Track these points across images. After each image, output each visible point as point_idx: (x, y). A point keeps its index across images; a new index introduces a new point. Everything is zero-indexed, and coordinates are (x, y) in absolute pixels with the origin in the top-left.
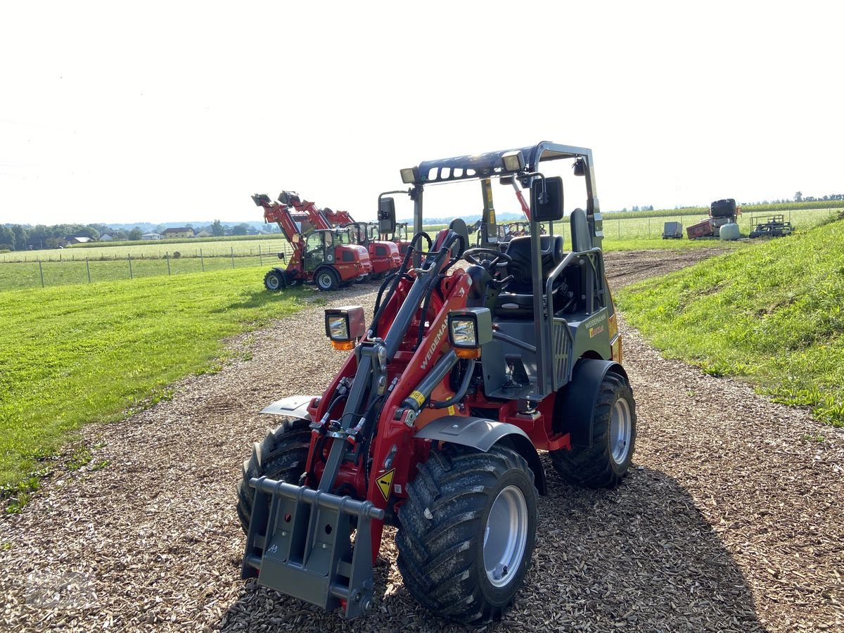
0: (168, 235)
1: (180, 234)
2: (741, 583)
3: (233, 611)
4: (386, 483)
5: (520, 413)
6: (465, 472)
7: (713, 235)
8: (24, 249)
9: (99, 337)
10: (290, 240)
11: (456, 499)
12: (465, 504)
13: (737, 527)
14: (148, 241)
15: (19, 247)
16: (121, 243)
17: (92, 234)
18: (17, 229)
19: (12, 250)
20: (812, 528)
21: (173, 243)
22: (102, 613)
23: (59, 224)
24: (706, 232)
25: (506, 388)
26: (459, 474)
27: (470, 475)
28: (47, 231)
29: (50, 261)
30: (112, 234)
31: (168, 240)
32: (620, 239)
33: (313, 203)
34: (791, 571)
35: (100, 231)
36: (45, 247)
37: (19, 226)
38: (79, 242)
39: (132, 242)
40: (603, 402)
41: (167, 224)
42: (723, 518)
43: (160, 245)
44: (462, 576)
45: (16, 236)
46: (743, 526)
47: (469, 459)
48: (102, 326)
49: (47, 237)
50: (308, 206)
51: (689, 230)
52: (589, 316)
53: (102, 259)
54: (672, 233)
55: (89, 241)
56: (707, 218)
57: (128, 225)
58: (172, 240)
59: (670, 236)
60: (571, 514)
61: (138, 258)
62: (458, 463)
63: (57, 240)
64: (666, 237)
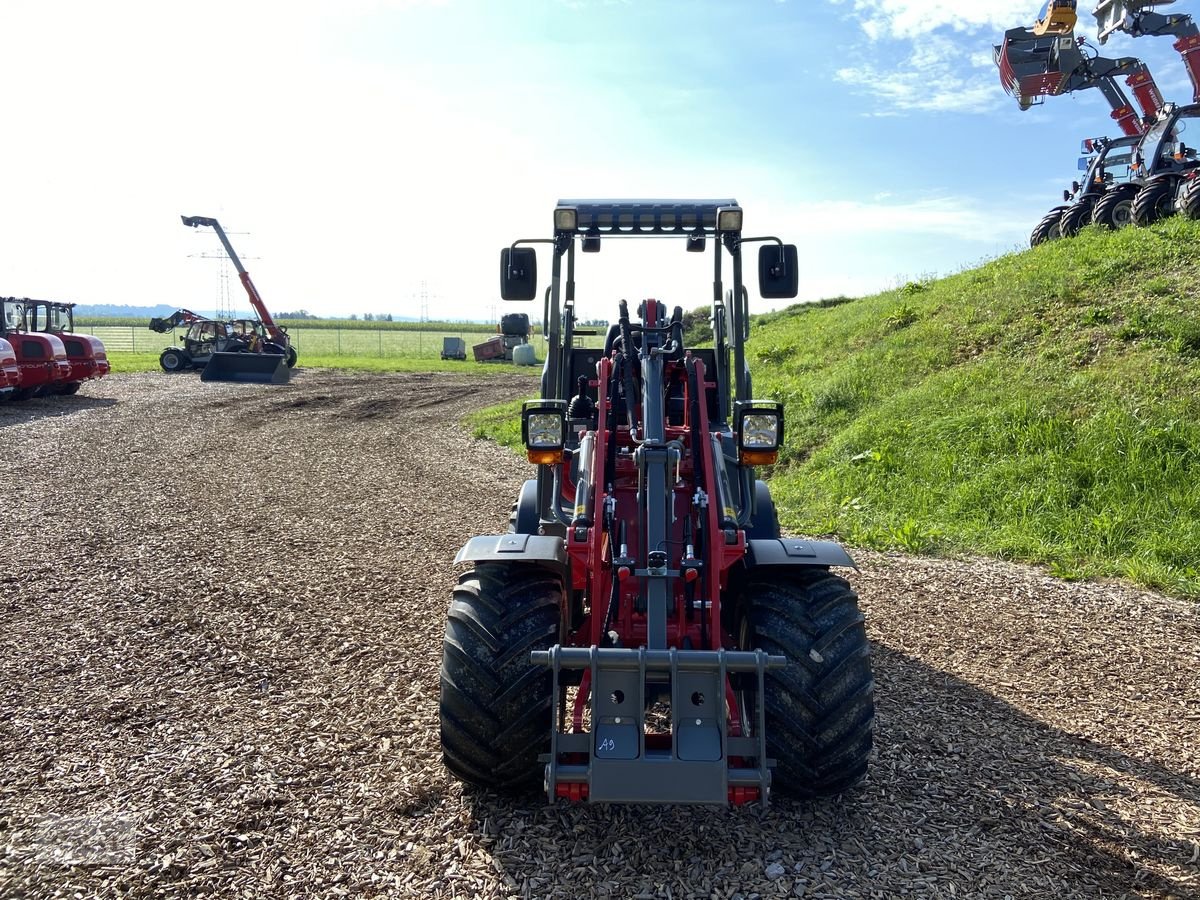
7: (504, 358)
24: (496, 354)
32: (381, 355)
51: (476, 349)
54: (453, 351)
56: (495, 336)
59: (451, 356)
64: (445, 357)
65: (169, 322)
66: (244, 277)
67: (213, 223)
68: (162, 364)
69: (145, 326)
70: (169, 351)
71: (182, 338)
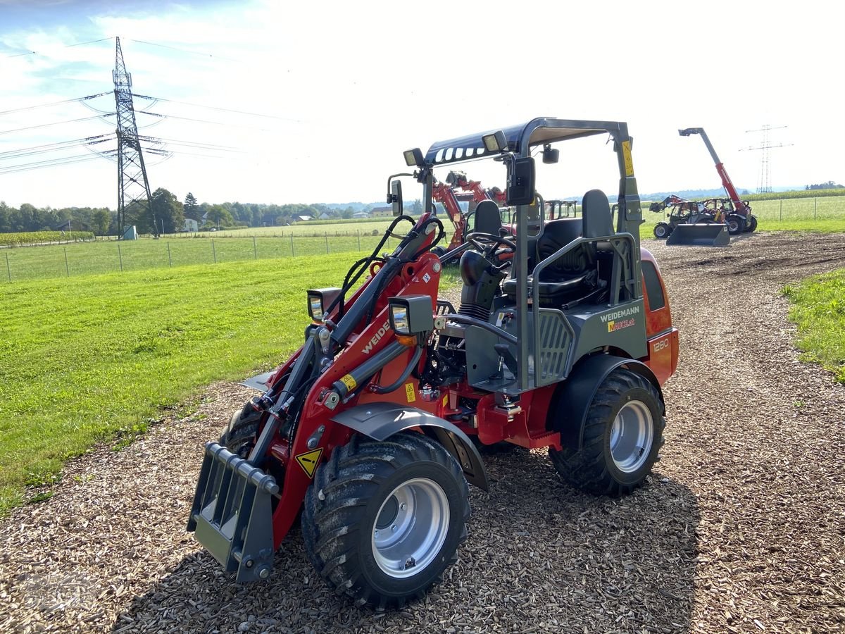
0: (375, 213)
1: (385, 213)
2: (683, 621)
3: (189, 559)
4: (310, 461)
5: (499, 407)
6: (363, 459)
8: (259, 226)
9: (268, 306)
10: (452, 220)
11: (346, 484)
12: (353, 489)
13: (729, 559)
14: (357, 220)
15: (255, 225)
16: (335, 221)
17: (313, 213)
18: (255, 208)
19: (249, 226)
20: (823, 575)
21: (378, 221)
22: (104, 543)
23: (287, 204)
25: (493, 379)
26: (357, 460)
27: (368, 462)
28: (277, 210)
29: (275, 236)
30: (328, 213)
31: (374, 219)
33: (479, 183)
34: (753, 620)
35: (320, 210)
36: (276, 224)
37: (257, 205)
38: (303, 220)
39: (344, 220)
40: (601, 402)
41: (375, 203)
42: (720, 547)
43: (367, 223)
44: (339, 559)
45: (254, 215)
46: (737, 559)
47: (376, 446)
48: (276, 296)
49: (278, 216)
50: (474, 186)
52: (609, 307)
53: (315, 236)
55: (310, 219)
57: (344, 204)
58: (377, 218)
60: (552, 518)
61: (343, 235)
62: (364, 449)
63: (285, 219)
65: (662, 205)
66: (720, 167)
67: (700, 131)
68: (655, 233)
69: (647, 207)
70: (660, 225)
71: (668, 215)
